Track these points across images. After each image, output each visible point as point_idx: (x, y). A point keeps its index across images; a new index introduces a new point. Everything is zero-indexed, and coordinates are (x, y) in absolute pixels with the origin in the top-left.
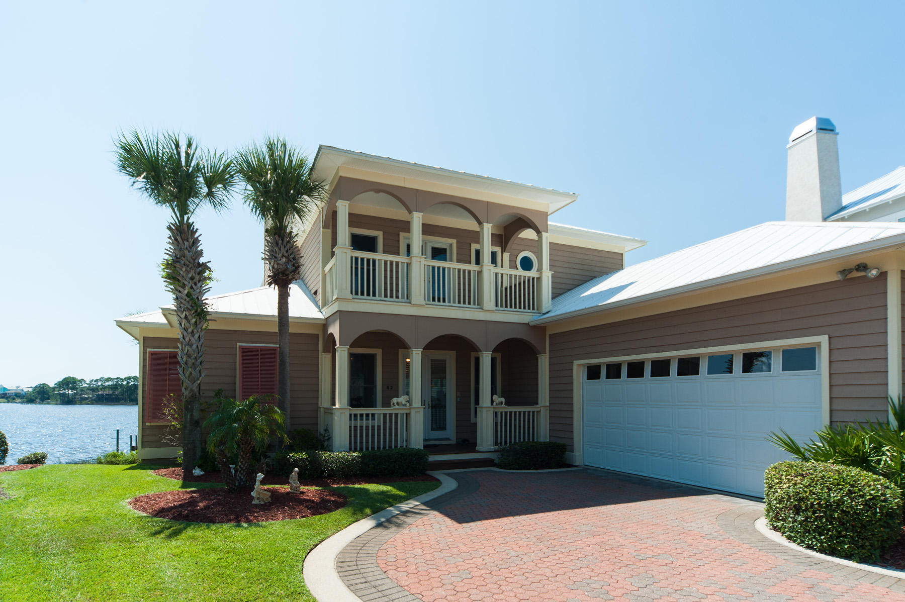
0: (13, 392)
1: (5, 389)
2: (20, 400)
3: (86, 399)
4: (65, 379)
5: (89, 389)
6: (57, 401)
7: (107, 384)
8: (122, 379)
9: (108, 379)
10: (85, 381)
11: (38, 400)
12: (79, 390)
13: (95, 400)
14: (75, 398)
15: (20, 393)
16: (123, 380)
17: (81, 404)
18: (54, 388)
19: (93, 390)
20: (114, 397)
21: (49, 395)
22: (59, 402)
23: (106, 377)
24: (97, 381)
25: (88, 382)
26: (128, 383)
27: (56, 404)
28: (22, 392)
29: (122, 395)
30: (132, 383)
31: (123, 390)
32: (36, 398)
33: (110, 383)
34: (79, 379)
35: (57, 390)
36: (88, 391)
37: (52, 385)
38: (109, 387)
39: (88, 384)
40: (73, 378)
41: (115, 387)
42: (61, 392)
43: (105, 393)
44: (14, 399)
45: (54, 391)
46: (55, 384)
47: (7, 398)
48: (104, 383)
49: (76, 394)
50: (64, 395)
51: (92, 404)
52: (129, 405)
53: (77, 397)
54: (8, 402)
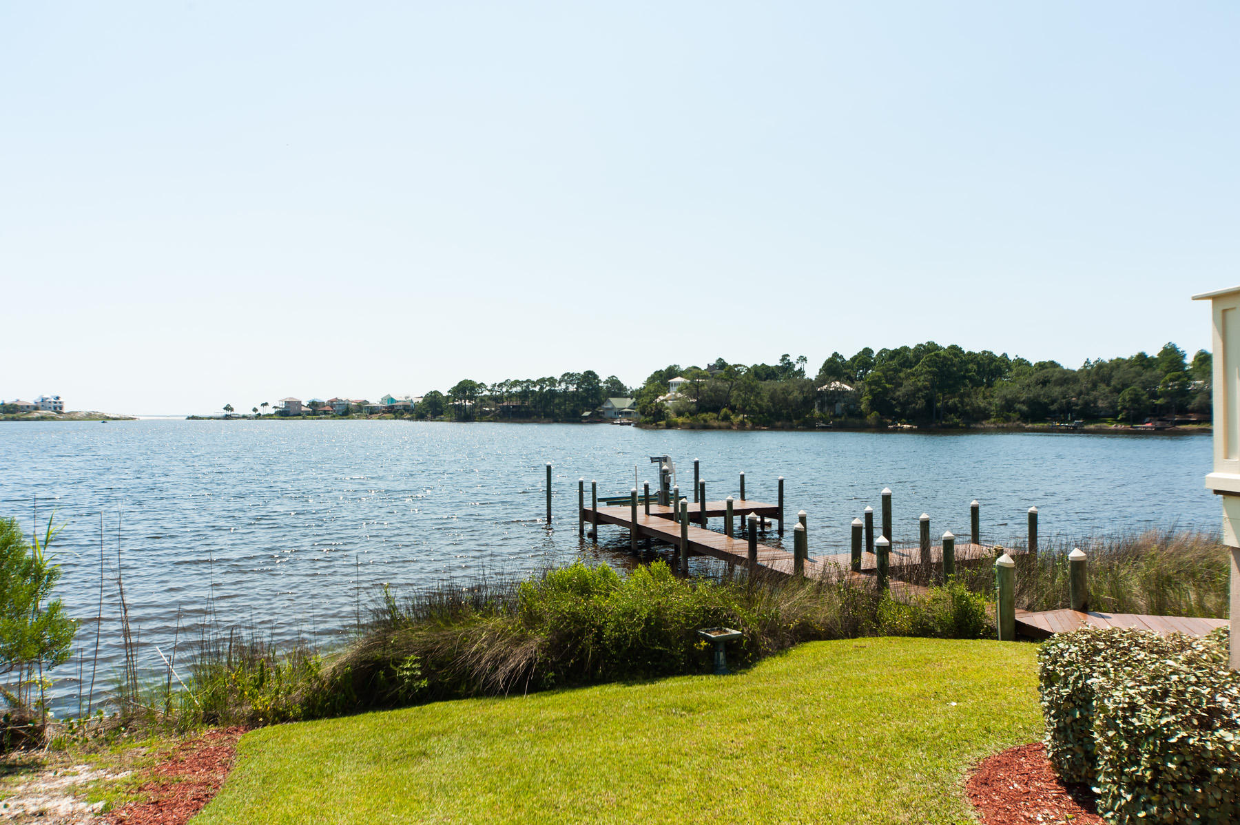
0: (399, 403)
1: (392, 400)
2: (409, 416)
3: (488, 413)
4: (461, 383)
5: (491, 398)
6: (451, 416)
7: (514, 390)
8: (533, 382)
9: (516, 383)
10: (486, 387)
11: (429, 416)
12: (478, 400)
13: (498, 415)
14: (473, 413)
15: (409, 406)
16: (535, 384)
17: (481, 421)
18: (448, 397)
19: (497, 399)
20: (523, 410)
21: (441, 407)
22: (454, 418)
23: (512, 380)
24: (500, 385)
25: (489, 388)
26: (542, 388)
27: (451, 421)
28: (412, 405)
29: (534, 407)
30: (548, 388)
31: (535, 399)
32: (427, 412)
33: (518, 389)
34: (478, 383)
35: (451, 399)
36: (490, 402)
37: (445, 394)
38: (518, 395)
39: (489, 391)
40: (471, 382)
41: (525, 394)
42: (457, 403)
43: (511, 404)
44: (402, 414)
45: (448, 402)
46: (449, 392)
47: (394, 413)
48: (511, 388)
49: (474, 406)
50: (460, 408)
51: (495, 421)
52: (544, 423)
53: (476, 410)
54: (396, 418)
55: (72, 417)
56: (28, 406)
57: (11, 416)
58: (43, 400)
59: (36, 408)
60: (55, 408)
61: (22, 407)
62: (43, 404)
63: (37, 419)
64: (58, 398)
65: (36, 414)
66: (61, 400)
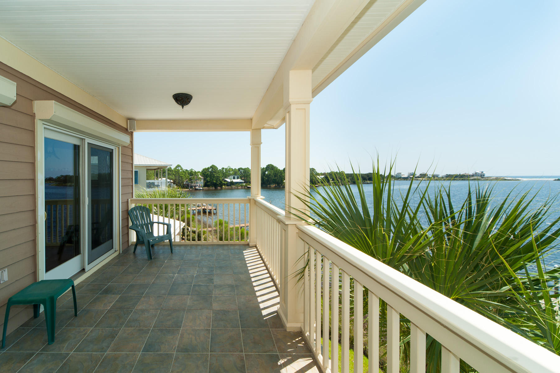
55: (488, 179)
56: (470, 175)
57: (462, 179)
58: (476, 173)
59: (473, 176)
60: (481, 176)
61: (467, 175)
62: (476, 174)
63: (472, 180)
64: (482, 172)
65: (472, 178)
66: (484, 173)
